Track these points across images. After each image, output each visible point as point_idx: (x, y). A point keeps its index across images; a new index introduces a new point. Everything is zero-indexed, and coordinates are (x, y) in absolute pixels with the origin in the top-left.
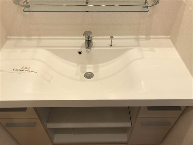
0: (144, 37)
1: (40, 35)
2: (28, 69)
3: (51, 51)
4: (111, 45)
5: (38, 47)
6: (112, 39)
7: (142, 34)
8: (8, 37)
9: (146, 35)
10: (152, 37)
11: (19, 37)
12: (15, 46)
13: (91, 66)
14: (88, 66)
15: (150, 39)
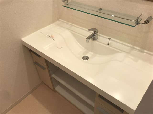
0: (139, 49)
1: (73, 23)
2: (53, 38)
3: (73, 34)
4: (108, 44)
5: (68, 29)
6: (109, 40)
7: (138, 46)
8: (59, 19)
9: (141, 48)
10: (145, 51)
11: (63, 21)
12: (59, 25)
13: (92, 53)
14: (90, 52)
15: (143, 52)
